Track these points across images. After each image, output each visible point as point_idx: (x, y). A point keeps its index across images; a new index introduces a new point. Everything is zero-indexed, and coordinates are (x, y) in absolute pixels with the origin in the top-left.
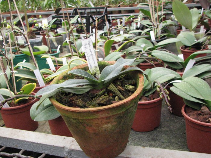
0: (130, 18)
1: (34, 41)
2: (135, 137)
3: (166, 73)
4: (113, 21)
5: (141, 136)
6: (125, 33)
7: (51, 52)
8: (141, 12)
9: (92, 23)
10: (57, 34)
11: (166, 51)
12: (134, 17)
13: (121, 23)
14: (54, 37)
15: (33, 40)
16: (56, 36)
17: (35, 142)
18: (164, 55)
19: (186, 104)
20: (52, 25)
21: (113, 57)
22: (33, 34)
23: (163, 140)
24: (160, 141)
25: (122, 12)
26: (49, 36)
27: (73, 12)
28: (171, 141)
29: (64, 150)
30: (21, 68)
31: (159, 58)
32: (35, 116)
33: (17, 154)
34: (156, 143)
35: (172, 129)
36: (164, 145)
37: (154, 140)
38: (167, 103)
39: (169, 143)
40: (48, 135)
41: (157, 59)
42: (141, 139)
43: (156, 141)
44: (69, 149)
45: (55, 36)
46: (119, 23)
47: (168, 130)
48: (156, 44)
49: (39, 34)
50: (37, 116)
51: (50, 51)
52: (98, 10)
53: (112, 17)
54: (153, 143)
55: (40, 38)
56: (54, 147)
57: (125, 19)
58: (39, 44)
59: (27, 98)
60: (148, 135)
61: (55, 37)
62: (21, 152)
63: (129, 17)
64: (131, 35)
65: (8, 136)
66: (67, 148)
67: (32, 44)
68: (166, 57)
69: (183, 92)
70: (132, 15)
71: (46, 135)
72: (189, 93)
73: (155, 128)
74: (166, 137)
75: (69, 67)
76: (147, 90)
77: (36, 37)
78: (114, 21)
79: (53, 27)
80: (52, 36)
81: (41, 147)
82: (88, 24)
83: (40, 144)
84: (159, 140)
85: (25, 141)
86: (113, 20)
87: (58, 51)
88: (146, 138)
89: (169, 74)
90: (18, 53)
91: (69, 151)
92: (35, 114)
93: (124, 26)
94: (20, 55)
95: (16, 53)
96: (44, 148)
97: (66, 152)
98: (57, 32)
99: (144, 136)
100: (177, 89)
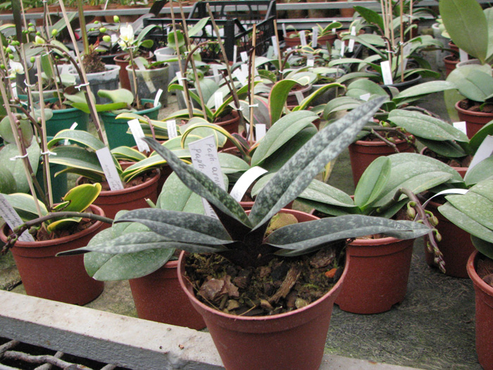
0: (330, 29)
1: (98, 78)
2: (344, 325)
3: (426, 169)
4: (288, 35)
5: (358, 323)
6: (318, 64)
7: (138, 105)
8: (357, 14)
9: (239, 37)
10: (153, 62)
11: (423, 112)
12: (341, 26)
13: (309, 39)
14: (147, 68)
15: (98, 76)
16: (151, 68)
17: (95, 336)
18: (421, 122)
19: (479, 249)
20: (142, 41)
22: (96, 62)
23: (413, 337)
24: (406, 340)
25: (311, 13)
26: (135, 67)
27: (195, 9)
28: (434, 341)
29: (168, 359)
30: (67, 143)
31: (408, 130)
32: (96, 266)
33: (49, 357)
34: (398, 345)
35: (436, 310)
36: (417, 350)
37: (391, 335)
38: (432, 247)
39: (429, 346)
40: (127, 320)
41: (403, 132)
42: (358, 331)
43: (395, 339)
44: (181, 360)
45: (149, 66)
46: (303, 41)
47: (425, 310)
48: (397, 94)
49: (111, 61)
50: (102, 267)
51: (138, 102)
52: (254, 8)
53: (287, 24)
54: (388, 344)
55: (113, 71)
56: (142, 351)
57: (317, 31)
58: (111, 85)
59: (79, 220)
60: (375, 322)
61: (149, 70)
62: (59, 354)
63: (330, 25)
64: (334, 70)
65: (26, 318)
66: (176, 357)
67: (95, 85)
68: (425, 128)
69: (472, 219)
70: (334, 20)
71: (123, 319)
72: (489, 224)
73: (394, 307)
74: (420, 329)
75: (182, 144)
76: (378, 210)
77: (103, 69)
78: (292, 36)
79: (143, 45)
80: (142, 67)
81: (110, 349)
82: (230, 40)
83: (108, 342)
84: (403, 337)
85: (70, 333)
86: (289, 31)
87: (156, 103)
88: (372, 329)
89: (432, 171)
90: (59, 106)
91: (181, 363)
92: (96, 262)
93: (315, 48)
94: (64, 110)
95: (56, 106)
96: (117, 353)
97: (172, 365)
98: (154, 58)
99: (367, 324)
100: (456, 210)
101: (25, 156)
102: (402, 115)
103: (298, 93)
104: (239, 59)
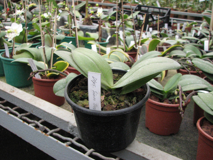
0: (192, 25)
1: (89, 28)
2: (148, 137)
3: (198, 82)
4: (173, 25)
5: (154, 137)
6: (180, 37)
7: (100, 41)
8: (204, 20)
9: (151, 21)
10: (112, 26)
11: (210, 62)
12: (197, 24)
13: (181, 28)
15: (89, 27)
16: (111, 28)
17: (47, 111)
18: (205, 64)
19: (205, 116)
20: (111, 16)
21: (151, 55)
22: (89, 21)
23: (173, 147)
24: (170, 148)
25: (188, 17)
26: (104, 26)
27: (136, 8)
28: (182, 151)
29: (68, 124)
30: (66, 48)
31: (198, 67)
32: (57, 90)
33: (36, 122)
34: (166, 148)
35: (188, 140)
36: (173, 152)
37: (165, 145)
38: (180, 108)
39: (179, 152)
41: (195, 67)
42: (153, 140)
43: (166, 146)
44: (72, 125)
45: (110, 27)
46: (178, 28)
47: (184, 139)
48: (205, 54)
49: (96, 23)
50: (59, 91)
51: (100, 39)
52: (161, 11)
53: (174, 20)
54: (162, 147)
55: (95, 26)
56: (61, 120)
57: (186, 24)
58: (92, 31)
59: (58, 74)
60: (161, 138)
61: (110, 29)
62: (40, 121)
63: (191, 23)
64: (185, 41)
66: (71, 124)
67: (84, 30)
68: (206, 67)
69: (204, 102)
70: (195, 21)
71: (58, 108)
72: (210, 106)
73: (171, 135)
74: (178, 145)
76: (172, 94)
77: (92, 25)
78: (175, 25)
79: (112, 19)
80: (107, 26)
81: (51, 117)
82: (147, 22)
83: (50, 114)
84: (169, 146)
85: (39, 109)
86: (174, 23)
87: (107, 41)
88: (159, 141)
89: (200, 84)
90: (70, 35)
91: (72, 127)
92: (57, 89)
93: (183, 32)
94: (71, 37)
95: (68, 35)
96: (53, 119)
97: (69, 127)
98: (114, 24)
99: (157, 138)
100: (199, 98)
101: (44, 47)
102: (198, 61)
103: (164, 47)
104: (148, 30)
